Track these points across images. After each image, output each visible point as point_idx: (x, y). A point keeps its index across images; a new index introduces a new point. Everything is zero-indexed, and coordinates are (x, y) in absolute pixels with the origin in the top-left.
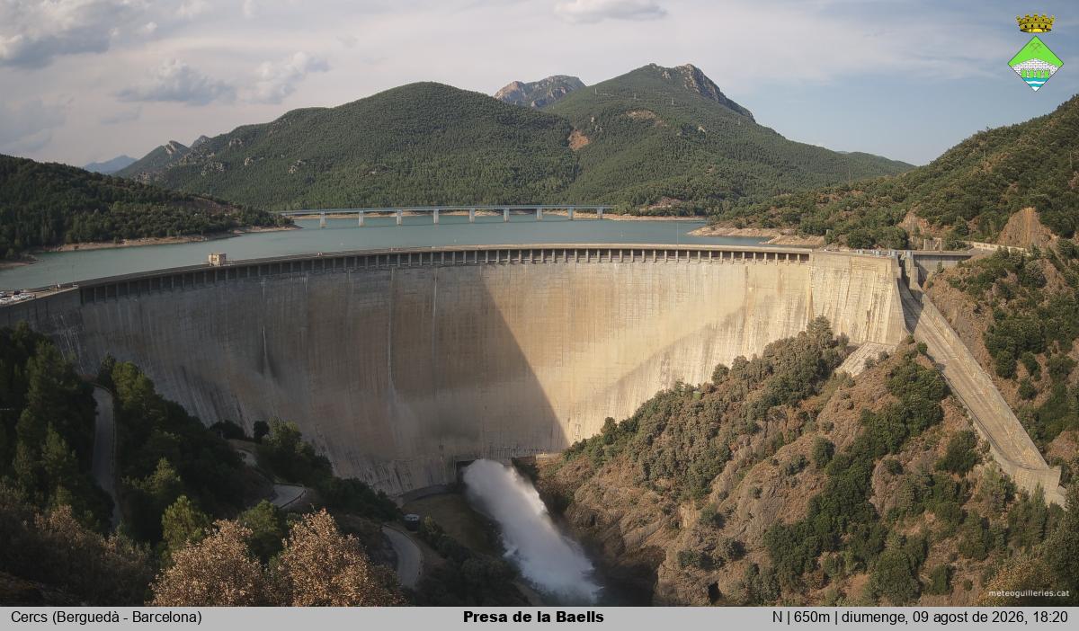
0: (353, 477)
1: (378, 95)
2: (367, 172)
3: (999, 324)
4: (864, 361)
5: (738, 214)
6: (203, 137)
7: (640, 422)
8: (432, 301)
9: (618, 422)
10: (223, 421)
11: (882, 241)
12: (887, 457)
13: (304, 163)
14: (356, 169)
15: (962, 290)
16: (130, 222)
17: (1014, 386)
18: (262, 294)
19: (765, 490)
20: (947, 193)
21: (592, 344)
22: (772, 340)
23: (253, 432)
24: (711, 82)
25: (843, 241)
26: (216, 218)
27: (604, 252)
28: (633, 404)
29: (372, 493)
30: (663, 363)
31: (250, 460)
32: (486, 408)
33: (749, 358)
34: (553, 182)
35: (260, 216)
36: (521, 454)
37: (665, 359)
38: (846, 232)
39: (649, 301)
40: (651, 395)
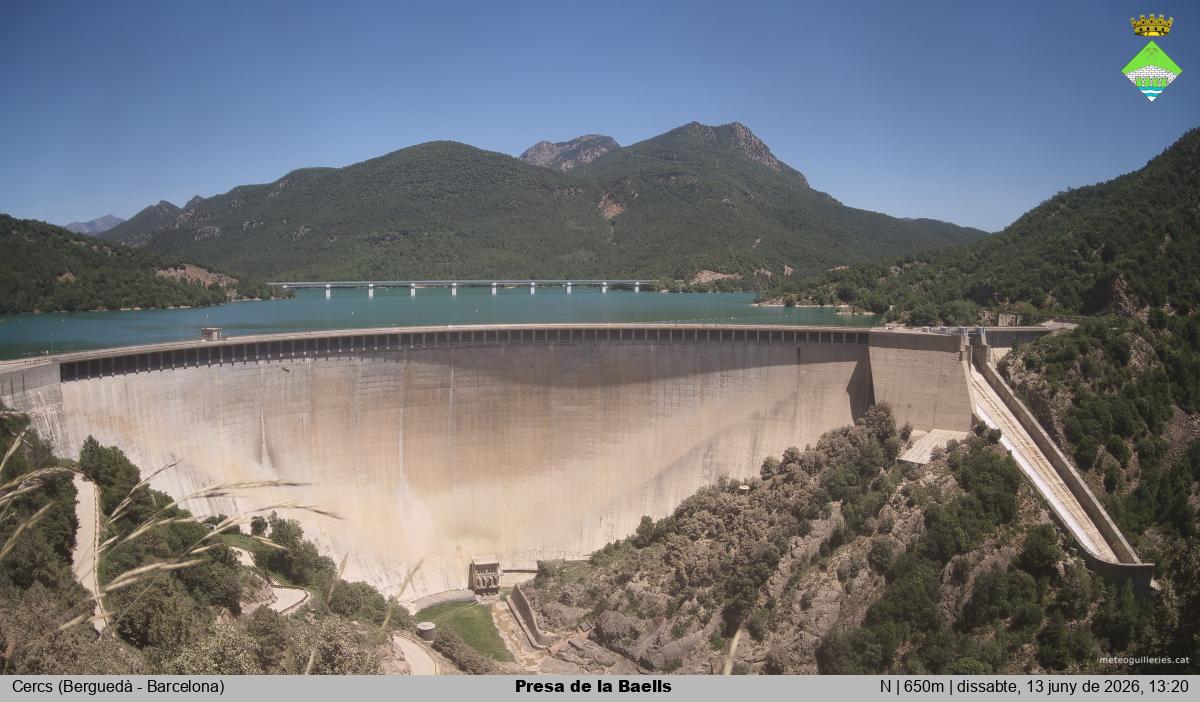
0: (360, 581)
1: (391, 155)
2: (376, 241)
3: (1081, 407)
4: (930, 451)
5: (788, 290)
6: (197, 197)
7: (681, 520)
8: (449, 386)
9: (655, 521)
10: (217, 516)
11: (951, 317)
12: (957, 557)
13: (307, 230)
14: (366, 237)
15: (1038, 372)
16: (117, 290)
17: (1099, 475)
18: (260, 374)
19: (822, 594)
20: (1023, 261)
21: (627, 435)
22: (828, 429)
23: (251, 528)
24: (761, 143)
25: (906, 317)
26: (210, 288)
27: (640, 333)
28: (672, 500)
29: (382, 598)
30: (706, 456)
31: (246, 559)
32: (508, 505)
33: (802, 450)
34: (584, 255)
35: (260, 288)
36: (548, 557)
37: (708, 450)
38: (910, 307)
39: (690, 387)
40: (693, 491)
